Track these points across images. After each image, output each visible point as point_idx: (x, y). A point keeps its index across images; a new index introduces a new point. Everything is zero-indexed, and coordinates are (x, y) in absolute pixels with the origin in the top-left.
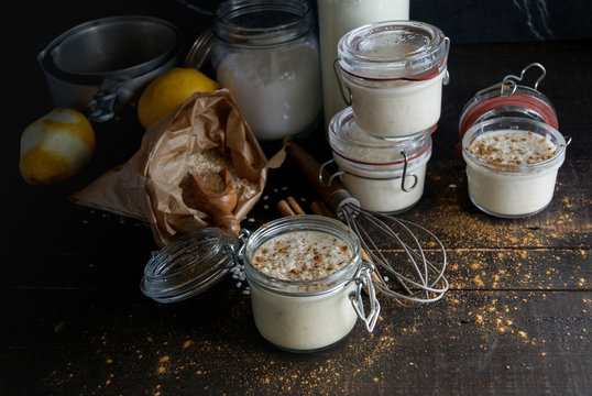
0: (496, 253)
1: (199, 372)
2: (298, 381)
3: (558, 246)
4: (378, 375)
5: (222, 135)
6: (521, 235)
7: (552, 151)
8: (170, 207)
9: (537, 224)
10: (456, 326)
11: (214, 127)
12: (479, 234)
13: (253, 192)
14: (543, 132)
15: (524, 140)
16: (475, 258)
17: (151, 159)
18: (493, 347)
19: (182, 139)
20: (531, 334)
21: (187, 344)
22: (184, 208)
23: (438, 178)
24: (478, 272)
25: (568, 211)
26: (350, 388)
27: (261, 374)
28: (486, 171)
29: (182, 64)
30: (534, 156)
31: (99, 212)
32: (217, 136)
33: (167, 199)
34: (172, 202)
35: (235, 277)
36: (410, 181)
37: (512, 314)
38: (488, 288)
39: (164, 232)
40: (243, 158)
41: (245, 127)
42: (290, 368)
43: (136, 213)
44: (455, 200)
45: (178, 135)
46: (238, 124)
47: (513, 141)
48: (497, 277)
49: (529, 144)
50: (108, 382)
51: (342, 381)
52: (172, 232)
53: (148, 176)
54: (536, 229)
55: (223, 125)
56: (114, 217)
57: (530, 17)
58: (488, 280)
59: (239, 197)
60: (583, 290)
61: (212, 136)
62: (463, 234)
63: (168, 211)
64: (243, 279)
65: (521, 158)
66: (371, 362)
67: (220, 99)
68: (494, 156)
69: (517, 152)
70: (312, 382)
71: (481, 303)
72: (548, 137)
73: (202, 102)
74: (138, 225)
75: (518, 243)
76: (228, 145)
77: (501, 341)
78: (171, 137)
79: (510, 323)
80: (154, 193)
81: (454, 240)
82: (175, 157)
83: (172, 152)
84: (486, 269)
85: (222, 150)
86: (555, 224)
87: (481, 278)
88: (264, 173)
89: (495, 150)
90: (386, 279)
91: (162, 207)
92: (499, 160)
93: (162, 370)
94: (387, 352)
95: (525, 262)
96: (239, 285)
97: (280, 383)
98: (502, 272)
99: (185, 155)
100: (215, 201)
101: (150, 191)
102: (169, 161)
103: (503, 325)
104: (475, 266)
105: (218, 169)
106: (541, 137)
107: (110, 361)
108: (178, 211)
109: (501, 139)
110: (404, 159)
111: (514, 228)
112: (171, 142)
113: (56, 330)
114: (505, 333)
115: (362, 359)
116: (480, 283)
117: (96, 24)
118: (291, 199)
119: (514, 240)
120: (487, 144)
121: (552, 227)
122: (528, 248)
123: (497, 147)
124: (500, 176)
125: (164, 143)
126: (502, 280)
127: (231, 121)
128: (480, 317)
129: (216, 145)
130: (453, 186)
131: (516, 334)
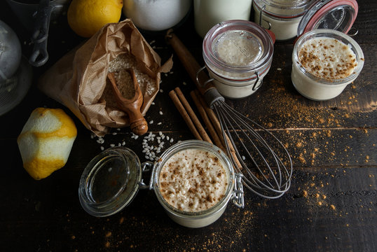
0: (312, 132)
1: (132, 246)
4: (246, 247)
5: (128, 48)
6: (326, 116)
7: (352, 58)
8: (99, 121)
9: (336, 105)
10: (291, 200)
11: (122, 42)
12: (299, 114)
13: (153, 89)
14: (345, 42)
15: (332, 46)
16: (299, 137)
17: (80, 89)
18: (316, 219)
19: (100, 63)
20: (338, 207)
21: (122, 220)
24: (300, 150)
25: (354, 93)
30: (341, 64)
32: (125, 48)
33: (96, 116)
34: (100, 117)
35: (147, 157)
37: (325, 188)
38: (309, 165)
41: (144, 42)
42: (189, 241)
44: (282, 82)
46: (139, 40)
47: (325, 48)
48: (314, 155)
49: (336, 51)
53: (81, 102)
54: (335, 109)
55: (128, 40)
58: (308, 157)
59: (144, 94)
61: (121, 47)
62: (289, 115)
63: (97, 123)
65: (332, 66)
66: (240, 234)
67: (124, 25)
68: (314, 63)
69: (328, 59)
71: (305, 179)
73: (112, 28)
75: (326, 124)
77: (320, 214)
79: (325, 197)
80: (87, 114)
81: (284, 120)
82: (98, 74)
83: (96, 71)
84: (306, 147)
86: (348, 105)
87: (304, 156)
89: (314, 57)
90: (244, 158)
91: (94, 121)
92: (318, 68)
93: (108, 244)
94: (249, 225)
95: (330, 140)
98: (316, 150)
101: (83, 113)
102: (94, 78)
103: (321, 199)
104: (299, 145)
107: (74, 237)
109: (317, 45)
110: (256, 76)
111: (321, 108)
112: (93, 67)
113: (36, 208)
114: (322, 206)
115: (234, 232)
116: (304, 161)
118: (178, 89)
119: (322, 121)
120: (308, 51)
121: (345, 107)
122: (331, 127)
123: (315, 54)
126: (317, 157)
127: (133, 38)
128: (306, 193)
129: (124, 52)
130: (279, 69)
131: (330, 207)
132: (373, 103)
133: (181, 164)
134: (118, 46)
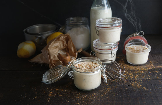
0: (135, 72)
1: (60, 96)
2: (86, 98)
3: (150, 70)
4: (108, 96)
5: (67, 45)
6: (141, 68)
8: (54, 58)
9: (144, 66)
10: (127, 86)
11: (65, 43)
12: (130, 68)
13: (74, 58)
14: (144, 45)
16: (130, 73)
17: (49, 47)
18: (137, 90)
19: (57, 44)
20: (147, 88)
21: (57, 89)
22: (57, 59)
23: (119, 58)
24: (131, 75)
25: (152, 64)
26: (100, 99)
27: (76, 96)
28: (131, 52)
29: (58, 31)
31: (36, 63)
32: (66, 45)
33: (53, 56)
34: (54, 57)
35: (69, 76)
36: (113, 55)
37: (141, 84)
38: (134, 79)
39: (52, 65)
40: (72, 50)
41: (73, 43)
42: (84, 95)
43: (45, 62)
44: (123, 62)
45: (56, 43)
46: (71, 42)
47: (137, 47)
48: (136, 76)
49: (141, 48)
50: (36, 98)
51: (98, 98)
52: (54, 65)
53: (49, 50)
55: (67, 43)
56: (40, 64)
57: (137, 28)
58: (134, 77)
59: (71, 59)
60: (158, 79)
61: (64, 45)
63: (53, 59)
64: (71, 76)
66: (105, 94)
67: (67, 36)
69: (138, 49)
70: (90, 98)
71: (133, 81)
72: (146, 46)
73: (62, 37)
74: (45, 66)
76: (68, 48)
77: (139, 89)
78: (55, 43)
79: (141, 86)
80: (50, 54)
82: (55, 48)
83: (55, 47)
84: (133, 75)
85: (67, 49)
86: (149, 66)
88: (77, 54)
90: (108, 76)
91: (52, 58)
93: (50, 95)
94: (109, 91)
95: (143, 73)
96: (70, 77)
97: (82, 98)
99: (58, 48)
100: (65, 58)
101: (49, 54)
103: (139, 86)
104: (130, 74)
105: (66, 54)
106: (144, 46)
107: (37, 93)
108: (56, 59)
110: (111, 49)
111: (139, 67)
112: (54, 44)
113: (23, 86)
115: (103, 93)
116: (132, 78)
117: (37, 26)
119: (139, 69)
120: (131, 48)
122: (143, 71)
123: (134, 48)
124: (135, 53)
125: (53, 44)
126: (137, 77)
127: (69, 42)
128: (133, 84)
129: (65, 48)
130: (122, 59)
131: (143, 88)
132: (159, 66)
133: (83, 64)
134: (63, 45)
